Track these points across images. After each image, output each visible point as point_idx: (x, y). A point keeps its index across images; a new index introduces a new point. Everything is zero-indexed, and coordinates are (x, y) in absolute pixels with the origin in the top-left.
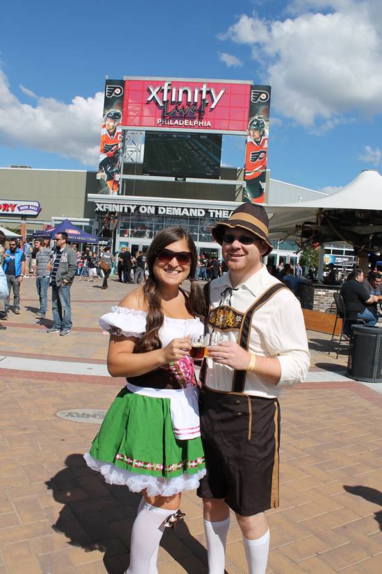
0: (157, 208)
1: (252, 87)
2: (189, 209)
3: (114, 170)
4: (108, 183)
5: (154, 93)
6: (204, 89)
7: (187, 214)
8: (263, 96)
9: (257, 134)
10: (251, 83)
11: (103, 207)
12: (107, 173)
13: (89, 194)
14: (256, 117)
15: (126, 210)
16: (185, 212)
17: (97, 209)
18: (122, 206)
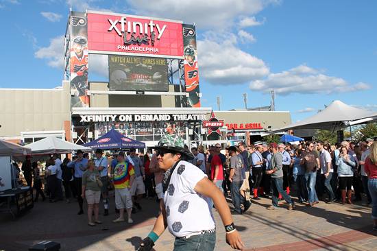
0: (133, 116)
1: (184, 25)
2: (158, 115)
3: (85, 87)
4: (80, 98)
5: (114, 25)
6: (152, 24)
7: (158, 119)
8: (191, 32)
9: (190, 58)
10: (182, 22)
11: (87, 118)
12: (79, 89)
13: (73, 108)
14: (188, 47)
15: (108, 120)
16: (156, 118)
17: (82, 121)
18: (104, 117)
